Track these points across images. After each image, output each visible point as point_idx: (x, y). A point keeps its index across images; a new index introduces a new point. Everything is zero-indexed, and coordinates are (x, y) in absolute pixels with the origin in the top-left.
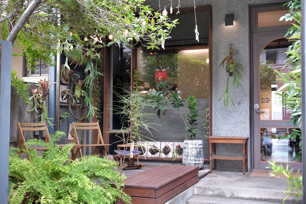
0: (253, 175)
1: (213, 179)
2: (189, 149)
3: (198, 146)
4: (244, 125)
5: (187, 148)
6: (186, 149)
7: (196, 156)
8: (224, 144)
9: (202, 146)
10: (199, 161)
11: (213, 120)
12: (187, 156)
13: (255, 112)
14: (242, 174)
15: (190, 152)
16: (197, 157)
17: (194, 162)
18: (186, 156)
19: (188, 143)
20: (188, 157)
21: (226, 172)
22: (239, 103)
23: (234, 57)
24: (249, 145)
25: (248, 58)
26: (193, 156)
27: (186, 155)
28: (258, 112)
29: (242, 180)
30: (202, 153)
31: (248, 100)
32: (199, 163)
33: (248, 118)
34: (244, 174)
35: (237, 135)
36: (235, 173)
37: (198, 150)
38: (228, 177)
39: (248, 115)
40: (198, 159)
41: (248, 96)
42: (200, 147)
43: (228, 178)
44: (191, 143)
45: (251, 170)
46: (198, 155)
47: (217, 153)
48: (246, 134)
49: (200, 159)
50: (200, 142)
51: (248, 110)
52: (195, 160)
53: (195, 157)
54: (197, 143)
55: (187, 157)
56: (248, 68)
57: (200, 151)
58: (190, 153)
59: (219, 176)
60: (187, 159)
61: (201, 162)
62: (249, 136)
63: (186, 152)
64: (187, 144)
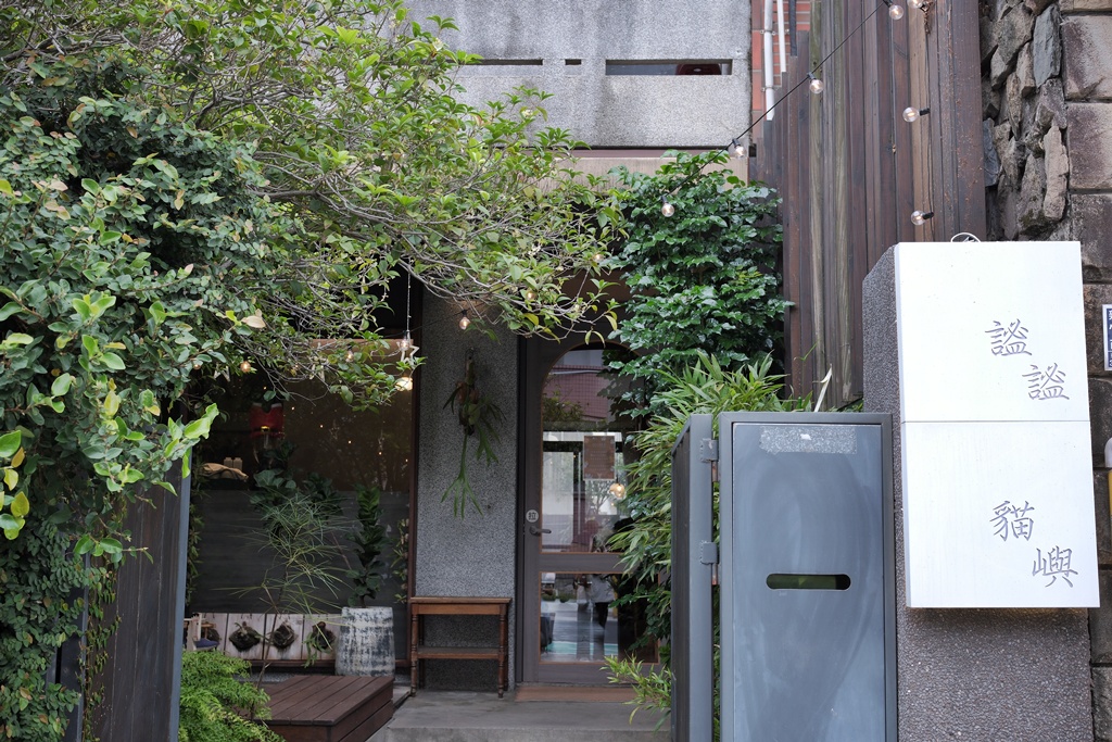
0: (522, 696)
1: (425, 709)
2: (358, 633)
3: (380, 625)
4: (500, 565)
5: (351, 630)
6: (348, 632)
7: (376, 650)
8: (446, 617)
9: (390, 624)
10: (384, 664)
11: (418, 552)
12: (352, 651)
13: (527, 530)
14: (495, 695)
15: (359, 640)
16: (379, 653)
17: (369, 668)
18: (348, 653)
19: (356, 616)
20: (354, 656)
21: (450, 693)
22: (489, 507)
23: (479, 385)
24: (512, 619)
25: (515, 389)
26: (368, 652)
27: (349, 648)
28: (537, 530)
29: (501, 710)
30: (391, 642)
31: (514, 500)
32: (384, 671)
33: (512, 548)
34: (501, 696)
35: (483, 593)
36: (475, 694)
37: (382, 634)
38: (463, 704)
39: (513, 540)
40: (381, 660)
41: (513, 490)
42: (387, 625)
43: (463, 707)
44: (364, 617)
45: (516, 686)
46: (380, 649)
47: (427, 643)
48: (506, 591)
49: (388, 659)
50: (387, 612)
51: (512, 527)
52: (374, 664)
53: (373, 653)
54: (379, 616)
55: (351, 655)
56: (514, 414)
57: (387, 637)
58: (359, 644)
59: (438, 703)
60: (351, 661)
61: (389, 668)
62: (512, 595)
63: (348, 641)
64: (353, 618)
